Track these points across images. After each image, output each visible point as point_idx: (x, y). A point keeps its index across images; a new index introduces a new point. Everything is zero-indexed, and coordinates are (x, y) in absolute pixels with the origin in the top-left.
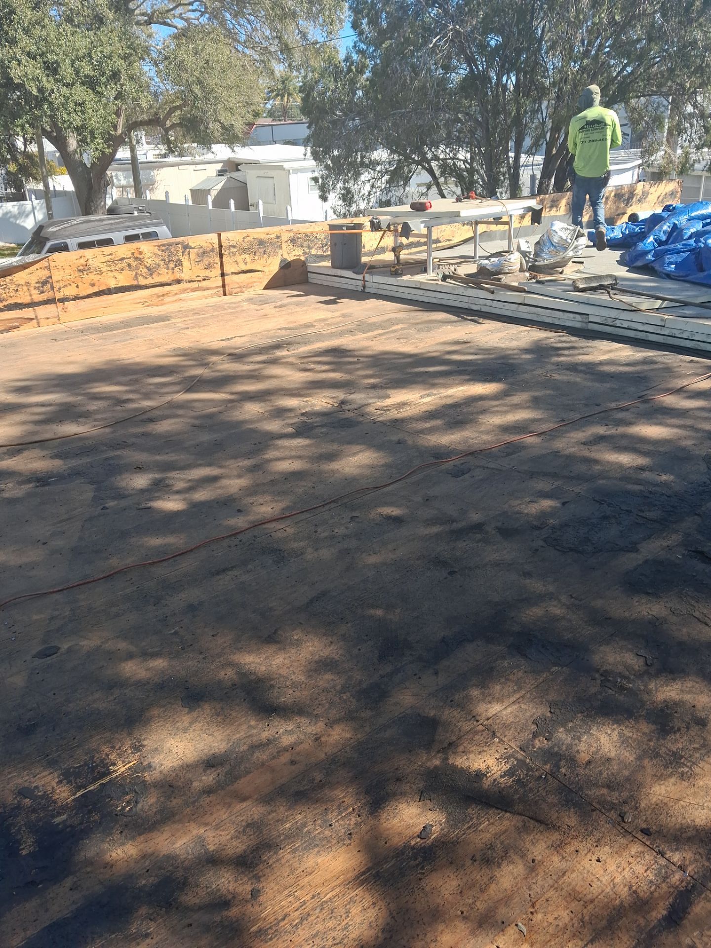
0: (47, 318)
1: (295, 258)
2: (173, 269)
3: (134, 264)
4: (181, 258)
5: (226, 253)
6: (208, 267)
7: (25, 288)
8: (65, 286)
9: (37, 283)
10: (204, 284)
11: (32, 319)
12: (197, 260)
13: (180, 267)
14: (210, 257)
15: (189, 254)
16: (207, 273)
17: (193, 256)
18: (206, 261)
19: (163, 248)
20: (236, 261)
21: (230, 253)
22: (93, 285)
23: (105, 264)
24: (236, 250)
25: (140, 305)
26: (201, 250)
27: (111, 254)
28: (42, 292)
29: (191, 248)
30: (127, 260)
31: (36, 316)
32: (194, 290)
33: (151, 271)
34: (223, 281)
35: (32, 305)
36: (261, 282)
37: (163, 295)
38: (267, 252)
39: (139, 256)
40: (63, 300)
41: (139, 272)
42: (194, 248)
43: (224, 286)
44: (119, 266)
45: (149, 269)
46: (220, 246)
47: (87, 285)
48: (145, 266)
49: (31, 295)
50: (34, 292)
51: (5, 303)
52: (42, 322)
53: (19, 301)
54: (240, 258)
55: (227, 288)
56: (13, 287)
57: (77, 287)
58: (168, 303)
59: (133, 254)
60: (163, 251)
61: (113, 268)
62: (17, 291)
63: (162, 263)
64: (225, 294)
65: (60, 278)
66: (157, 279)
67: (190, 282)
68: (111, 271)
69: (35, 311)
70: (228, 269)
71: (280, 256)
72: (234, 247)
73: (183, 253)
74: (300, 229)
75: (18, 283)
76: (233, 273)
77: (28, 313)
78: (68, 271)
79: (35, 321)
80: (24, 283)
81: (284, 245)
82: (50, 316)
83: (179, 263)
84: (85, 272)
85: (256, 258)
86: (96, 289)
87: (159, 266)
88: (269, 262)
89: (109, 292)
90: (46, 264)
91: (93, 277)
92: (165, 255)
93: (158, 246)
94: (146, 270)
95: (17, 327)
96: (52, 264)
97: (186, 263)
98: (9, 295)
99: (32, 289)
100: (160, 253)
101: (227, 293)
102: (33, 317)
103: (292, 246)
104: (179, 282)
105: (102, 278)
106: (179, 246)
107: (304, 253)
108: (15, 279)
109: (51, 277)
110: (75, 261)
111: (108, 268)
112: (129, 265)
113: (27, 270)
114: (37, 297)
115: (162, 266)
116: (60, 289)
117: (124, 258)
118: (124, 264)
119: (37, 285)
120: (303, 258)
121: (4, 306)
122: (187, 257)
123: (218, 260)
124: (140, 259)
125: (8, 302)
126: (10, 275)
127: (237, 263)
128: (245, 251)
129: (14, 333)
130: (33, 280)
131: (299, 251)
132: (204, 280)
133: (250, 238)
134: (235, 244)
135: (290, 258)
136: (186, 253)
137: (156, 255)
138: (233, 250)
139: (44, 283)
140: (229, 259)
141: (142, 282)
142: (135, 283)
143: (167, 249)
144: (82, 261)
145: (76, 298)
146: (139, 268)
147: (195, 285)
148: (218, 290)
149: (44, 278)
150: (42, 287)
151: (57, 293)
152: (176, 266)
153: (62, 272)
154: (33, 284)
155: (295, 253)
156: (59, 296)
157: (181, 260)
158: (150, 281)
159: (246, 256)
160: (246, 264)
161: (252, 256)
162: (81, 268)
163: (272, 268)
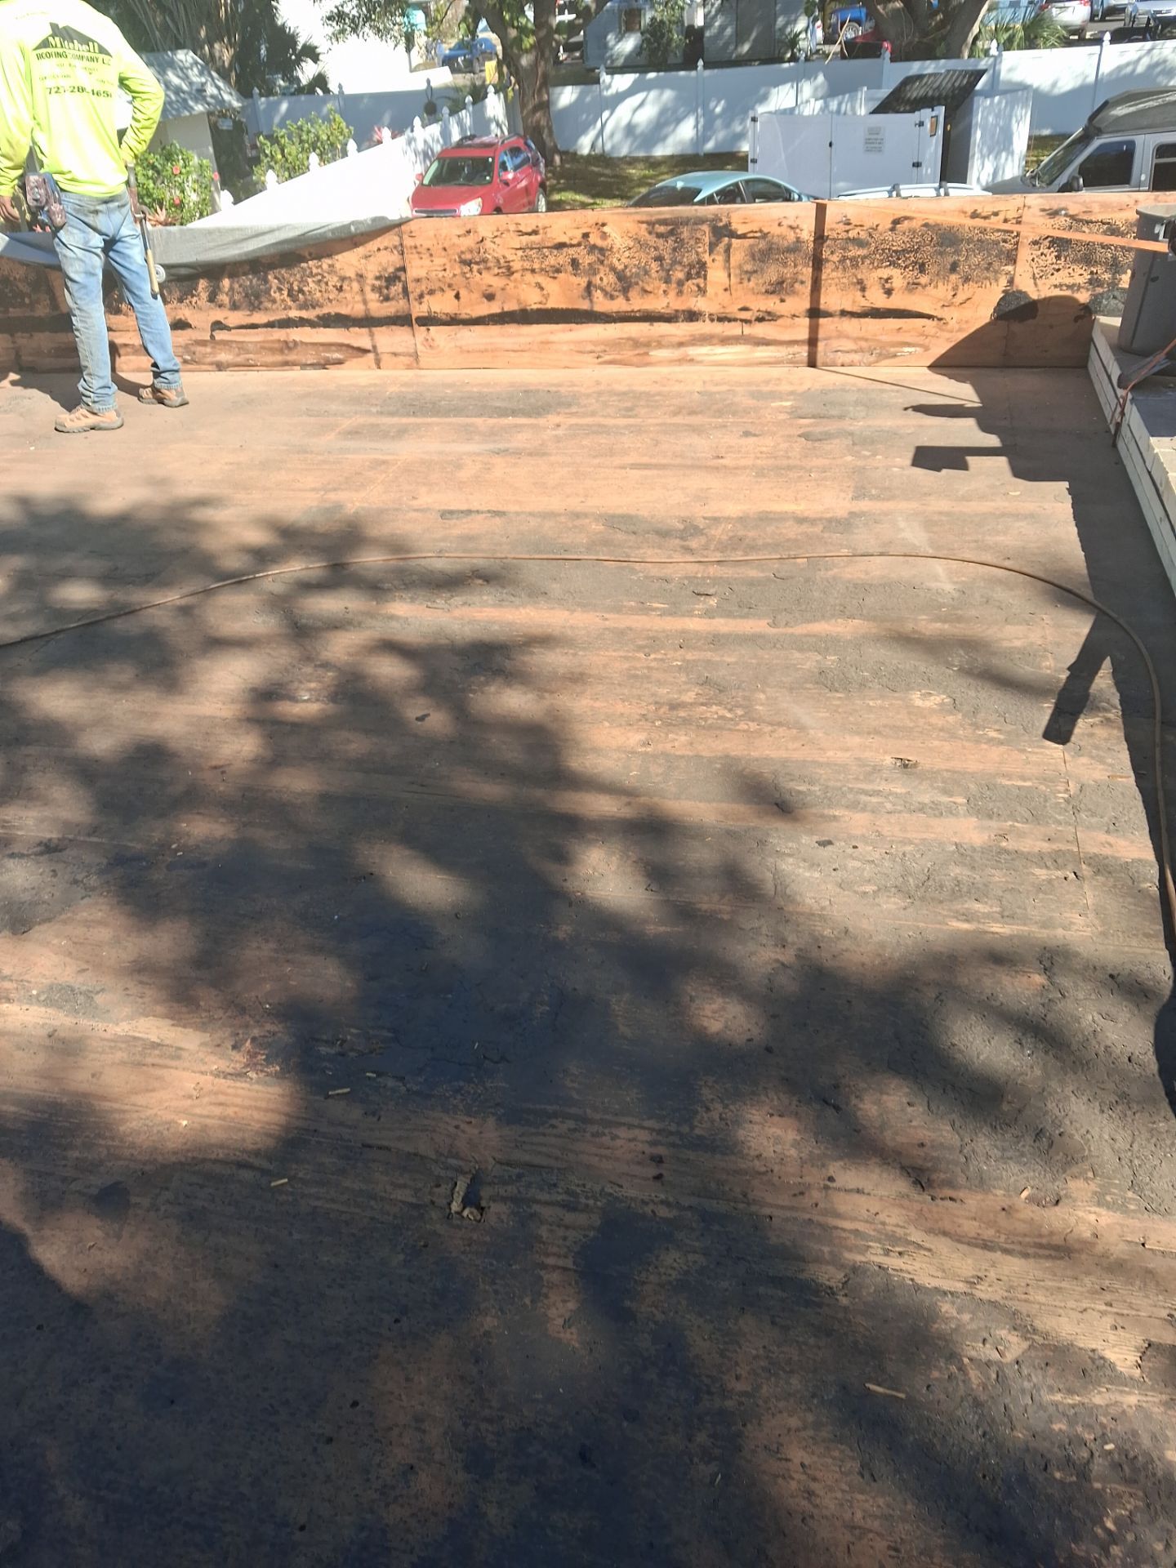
0: (395, 354)
1: (1057, 292)
2: (680, 283)
3: (586, 259)
4: (706, 258)
5: (835, 258)
6: (779, 288)
7: (355, 286)
8: (431, 292)
9: (377, 278)
10: (760, 330)
11: (369, 351)
12: (748, 267)
13: (701, 281)
14: (785, 265)
15: (728, 250)
16: (771, 304)
17: (737, 257)
18: (772, 273)
19: (662, 229)
20: (860, 282)
21: (843, 259)
22: (490, 297)
23: (520, 253)
24: (862, 252)
25: (590, 358)
26: (762, 245)
27: (535, 232)
28: (387, 299)
29: (733, 235)
30: (571, 251)
31: (374, 347)
32: (725, 341)
33: (625, 282)
34: (814, 329)
35: (368, 322)
36: (927, 349)
37: (648, 345)
38: (963, 268)
39: (600, 243)
40: (428, 321)
41: (596, 280)
42: (744, 236)
43: (812, 342)
44: (552, 260)
45: (621, 276)
46: (820, 237)
47: (476, 296)
48: (613, 269)
49: (365, 302)
50: (373, 296)
51: (319, 312)
52: (385, 358)
53: (344, 311)
54: (873, 276)
55: (821, 346)
56: (333, 280)
57: (457, 296)
58: (660, 363)
59: (586, 236)
60: (659, 236)
61: (536, 266)
62: (340, 289)
63: (654, 266)
64: (812, 363)
65: (422, 273)
66: (638, 303)
67: (720, 320)
68: (533, 271)
69: (372, 335)
70: (831, 300)
71: (1003, 281)
72: (859, 242)
73: (712, 247)
74: (1096, 208)
75: (342, 273)
76: (844, 313)
77: (359, 337)
78: (439, 261)
79: (371, 356)
80: (353, 276)
81: (1025, 254)
82: (400, 350)
83: (699, 269)
84: (475, 267)
85: (924, 279)
86: (494, 308)
87: (646, 273)
88: (961, 297)
89: (524, 317)
90: (396, 240)
91: (491, 280)
92: (666, 247)
93: (648, 223)
94: (612, 278)
95: (340, 362)
96: (408, 242)
97: (716, 274)
98: (326, 295)
99: (368, 289)
100: (652, 240)
101: (820, 359)
102: (369, 346)
103: (1051, 258)
104: (692, 316)
105: (512, 285)
106: (705, 228)
107: (1090, 282)
108: (338, 266)
109: (403, 269)
110: (456, 240)
111: (527, 265)
112: (575, 263)
113: (361, 250)
114: (378, 309)
115: (654, 275)
116: (421, 296)
117: (561, 246)
118: (562, 258)
119: (377, 283)
120: (1083, 297)
121: (318, 317)
122: (720, 258)
123: (807, 272)
124: (602, 250)
125: (325, 310)
126: (329, 256)
127: (863, 289)
128: (893, 258)
129: (333, 372)
130: (372, 270)
131: (1078, 275)
132: (760, 320)
133: (915, 224)
134: (863, 235)
135: (1038, 290)
136: (721, 248)
137: (642, 245)
138: (856, 252)
139: (392, 279)
140: (839, 274)
141: (601, 304)
142: (584, 305)
143: (672, 233)
144: (469, 242)
145: (454, 321)
146: (595, 272)
147: (734, 329)
148: (796, 349)
149: (391, 270)
150: (387, 288)
151: (415, 305)
152: (689, 277)
153: (426, 262)
154: (370, 280)
155: (1059, 278)
156: (419, 310)
157: (703, 266)
158: (619, 305)
159: (895, 272)
160: (889, 292)
161: (911, 274)
162: (468, 256)
163: (967, 313)
